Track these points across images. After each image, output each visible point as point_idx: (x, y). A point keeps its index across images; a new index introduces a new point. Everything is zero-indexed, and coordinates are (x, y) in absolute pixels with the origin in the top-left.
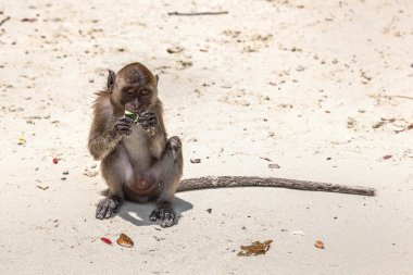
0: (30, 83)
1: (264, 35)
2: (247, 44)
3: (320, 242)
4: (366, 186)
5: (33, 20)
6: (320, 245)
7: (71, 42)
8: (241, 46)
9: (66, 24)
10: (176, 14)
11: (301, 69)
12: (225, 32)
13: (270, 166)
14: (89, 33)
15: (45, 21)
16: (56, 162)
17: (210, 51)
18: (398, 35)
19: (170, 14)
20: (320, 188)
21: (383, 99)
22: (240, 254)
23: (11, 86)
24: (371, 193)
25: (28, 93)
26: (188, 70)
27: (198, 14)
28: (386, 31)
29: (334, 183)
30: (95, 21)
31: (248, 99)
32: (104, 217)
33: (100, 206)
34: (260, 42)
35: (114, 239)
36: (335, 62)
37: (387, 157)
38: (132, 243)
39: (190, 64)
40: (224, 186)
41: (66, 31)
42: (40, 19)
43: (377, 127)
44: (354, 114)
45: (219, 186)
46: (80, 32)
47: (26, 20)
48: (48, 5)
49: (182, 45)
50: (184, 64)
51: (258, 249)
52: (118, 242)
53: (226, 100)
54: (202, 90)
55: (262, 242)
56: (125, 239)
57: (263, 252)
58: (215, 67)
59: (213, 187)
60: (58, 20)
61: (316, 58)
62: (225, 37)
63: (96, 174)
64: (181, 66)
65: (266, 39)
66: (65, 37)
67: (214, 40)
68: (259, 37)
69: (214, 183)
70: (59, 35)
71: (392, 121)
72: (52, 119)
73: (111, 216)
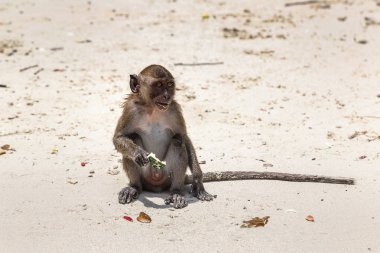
0: (61, 112)
1: (254, 78)
2: (241, 83)
3: (310, 217)
4: (347, 177)
5: (62, 71)
6: (310, 219)
7: (94, 84)
8: (235, 85)
9: (90, 73)
10: (181, 64)
11: (286, 100)
12: (222, 76)
13: (265, 165)
14: (110, 78)
15: (73, 71)
16: (83, 165)
17: (210, 88)
18: (365, 76)
19: (176, 65)
20: (308, 179)
21: (355, 119)
22: (243, 226)
23: (44, 115)
24: (351, 182)
25: (59, 119)
26: (192, 102)
27: (198, 65)
28: (355, 73)
29: (320, 175)
30: (114, 71)
31: (243, 120)
32: (126, 202)
33: (122, 194)
34: (251, 82)
35: (134, 218)
36: (314, 94)
37: (362, 158)
38: (150, 219)
39: (194, 98)
40: (226, 179)
41: (90, 77)
42: (69, 69)
43: (352, 137)
44: (332, 129)
45: (222, 180)
46: (102, 77)
47: (56, 70)
48: (76, 60)
49: (187, 85)
50: (189, 97)
51: (258, 223)
52: (138, 219)
53: (225, 122)
54: (205, 115)
55: (261, 217)
56: (144, 216)
57: (263, 225)
58: (214, 99)
59: (218, 180)
60: (83, 70)
61: (298, 92)
62: (221, 79)
63: (118, 173)
64: (186, 99)
65: (255, 80)
66: (89, 81)
67: (213, 81)
68: (250, 79)
69: (218, 177)
70: (84, 80)
71: (365, 133)
72: (80, 136)
73: (131, 201)
